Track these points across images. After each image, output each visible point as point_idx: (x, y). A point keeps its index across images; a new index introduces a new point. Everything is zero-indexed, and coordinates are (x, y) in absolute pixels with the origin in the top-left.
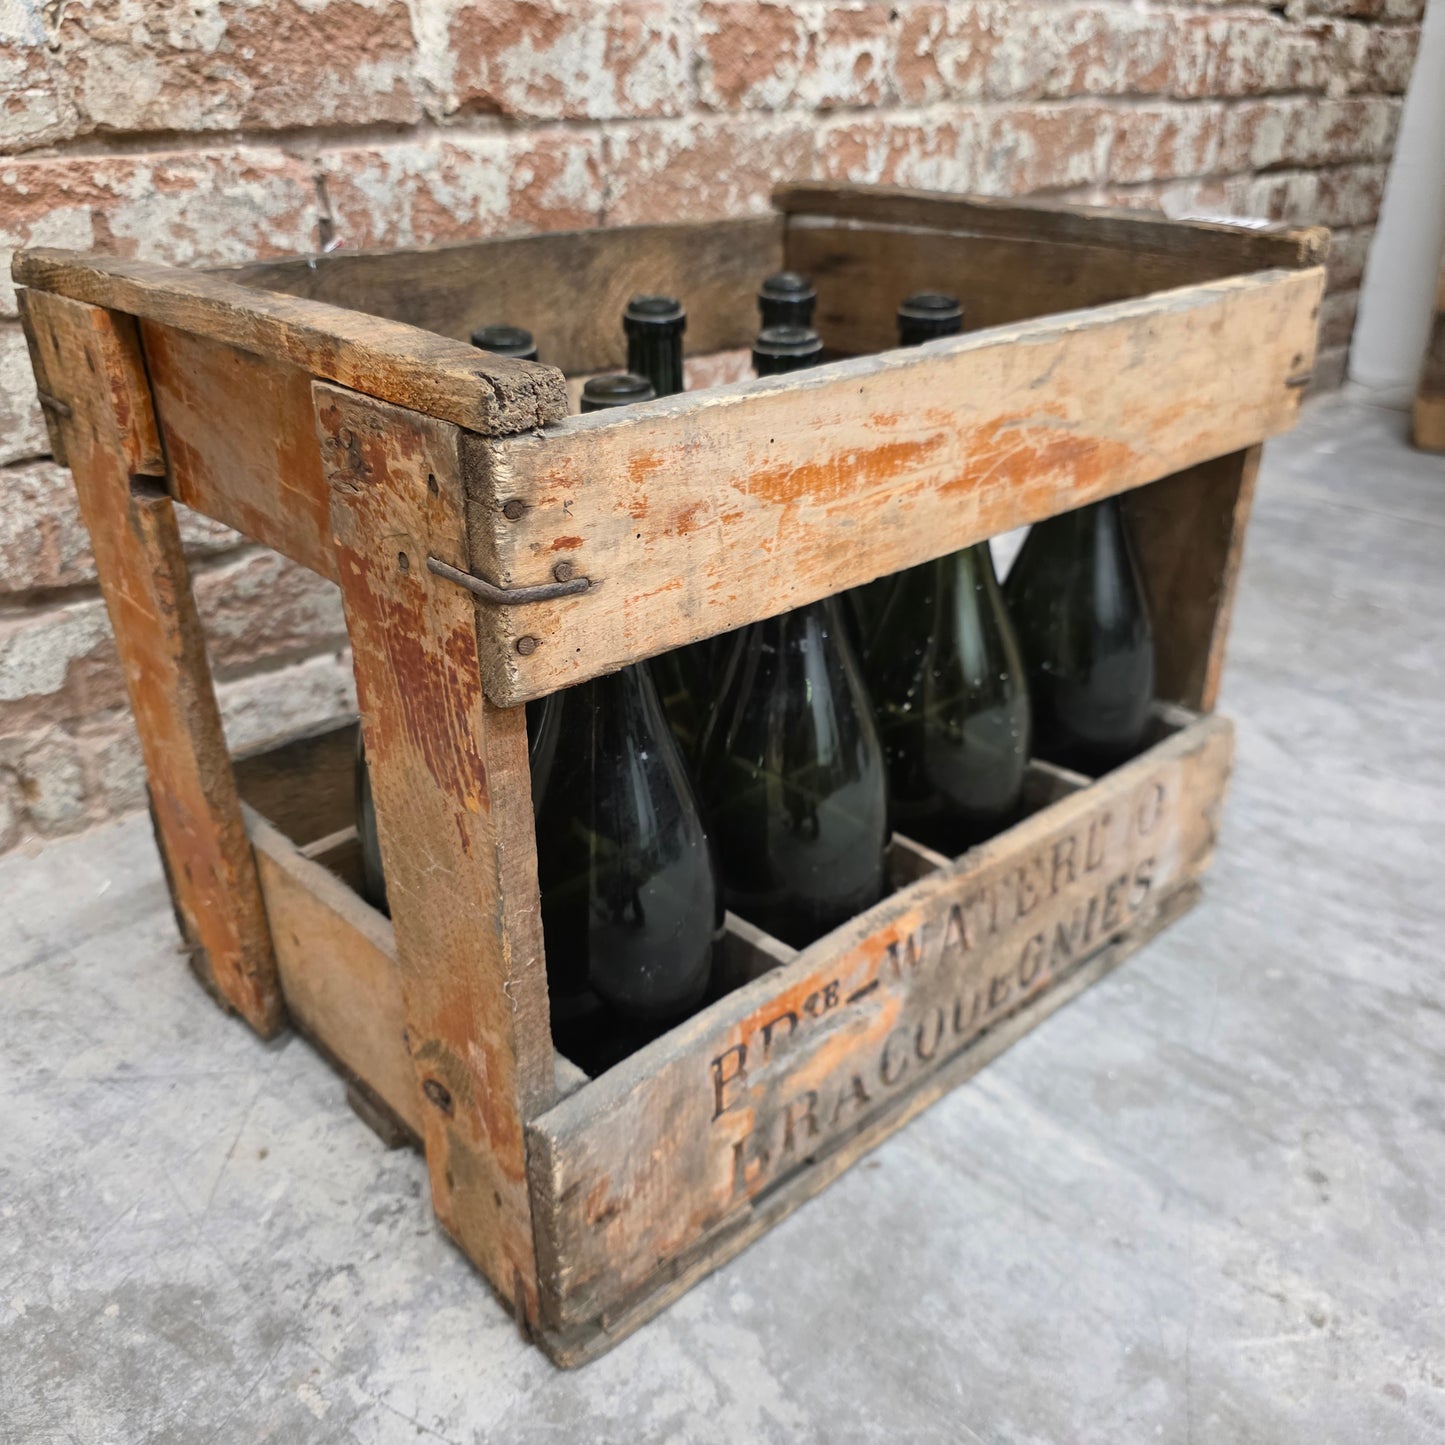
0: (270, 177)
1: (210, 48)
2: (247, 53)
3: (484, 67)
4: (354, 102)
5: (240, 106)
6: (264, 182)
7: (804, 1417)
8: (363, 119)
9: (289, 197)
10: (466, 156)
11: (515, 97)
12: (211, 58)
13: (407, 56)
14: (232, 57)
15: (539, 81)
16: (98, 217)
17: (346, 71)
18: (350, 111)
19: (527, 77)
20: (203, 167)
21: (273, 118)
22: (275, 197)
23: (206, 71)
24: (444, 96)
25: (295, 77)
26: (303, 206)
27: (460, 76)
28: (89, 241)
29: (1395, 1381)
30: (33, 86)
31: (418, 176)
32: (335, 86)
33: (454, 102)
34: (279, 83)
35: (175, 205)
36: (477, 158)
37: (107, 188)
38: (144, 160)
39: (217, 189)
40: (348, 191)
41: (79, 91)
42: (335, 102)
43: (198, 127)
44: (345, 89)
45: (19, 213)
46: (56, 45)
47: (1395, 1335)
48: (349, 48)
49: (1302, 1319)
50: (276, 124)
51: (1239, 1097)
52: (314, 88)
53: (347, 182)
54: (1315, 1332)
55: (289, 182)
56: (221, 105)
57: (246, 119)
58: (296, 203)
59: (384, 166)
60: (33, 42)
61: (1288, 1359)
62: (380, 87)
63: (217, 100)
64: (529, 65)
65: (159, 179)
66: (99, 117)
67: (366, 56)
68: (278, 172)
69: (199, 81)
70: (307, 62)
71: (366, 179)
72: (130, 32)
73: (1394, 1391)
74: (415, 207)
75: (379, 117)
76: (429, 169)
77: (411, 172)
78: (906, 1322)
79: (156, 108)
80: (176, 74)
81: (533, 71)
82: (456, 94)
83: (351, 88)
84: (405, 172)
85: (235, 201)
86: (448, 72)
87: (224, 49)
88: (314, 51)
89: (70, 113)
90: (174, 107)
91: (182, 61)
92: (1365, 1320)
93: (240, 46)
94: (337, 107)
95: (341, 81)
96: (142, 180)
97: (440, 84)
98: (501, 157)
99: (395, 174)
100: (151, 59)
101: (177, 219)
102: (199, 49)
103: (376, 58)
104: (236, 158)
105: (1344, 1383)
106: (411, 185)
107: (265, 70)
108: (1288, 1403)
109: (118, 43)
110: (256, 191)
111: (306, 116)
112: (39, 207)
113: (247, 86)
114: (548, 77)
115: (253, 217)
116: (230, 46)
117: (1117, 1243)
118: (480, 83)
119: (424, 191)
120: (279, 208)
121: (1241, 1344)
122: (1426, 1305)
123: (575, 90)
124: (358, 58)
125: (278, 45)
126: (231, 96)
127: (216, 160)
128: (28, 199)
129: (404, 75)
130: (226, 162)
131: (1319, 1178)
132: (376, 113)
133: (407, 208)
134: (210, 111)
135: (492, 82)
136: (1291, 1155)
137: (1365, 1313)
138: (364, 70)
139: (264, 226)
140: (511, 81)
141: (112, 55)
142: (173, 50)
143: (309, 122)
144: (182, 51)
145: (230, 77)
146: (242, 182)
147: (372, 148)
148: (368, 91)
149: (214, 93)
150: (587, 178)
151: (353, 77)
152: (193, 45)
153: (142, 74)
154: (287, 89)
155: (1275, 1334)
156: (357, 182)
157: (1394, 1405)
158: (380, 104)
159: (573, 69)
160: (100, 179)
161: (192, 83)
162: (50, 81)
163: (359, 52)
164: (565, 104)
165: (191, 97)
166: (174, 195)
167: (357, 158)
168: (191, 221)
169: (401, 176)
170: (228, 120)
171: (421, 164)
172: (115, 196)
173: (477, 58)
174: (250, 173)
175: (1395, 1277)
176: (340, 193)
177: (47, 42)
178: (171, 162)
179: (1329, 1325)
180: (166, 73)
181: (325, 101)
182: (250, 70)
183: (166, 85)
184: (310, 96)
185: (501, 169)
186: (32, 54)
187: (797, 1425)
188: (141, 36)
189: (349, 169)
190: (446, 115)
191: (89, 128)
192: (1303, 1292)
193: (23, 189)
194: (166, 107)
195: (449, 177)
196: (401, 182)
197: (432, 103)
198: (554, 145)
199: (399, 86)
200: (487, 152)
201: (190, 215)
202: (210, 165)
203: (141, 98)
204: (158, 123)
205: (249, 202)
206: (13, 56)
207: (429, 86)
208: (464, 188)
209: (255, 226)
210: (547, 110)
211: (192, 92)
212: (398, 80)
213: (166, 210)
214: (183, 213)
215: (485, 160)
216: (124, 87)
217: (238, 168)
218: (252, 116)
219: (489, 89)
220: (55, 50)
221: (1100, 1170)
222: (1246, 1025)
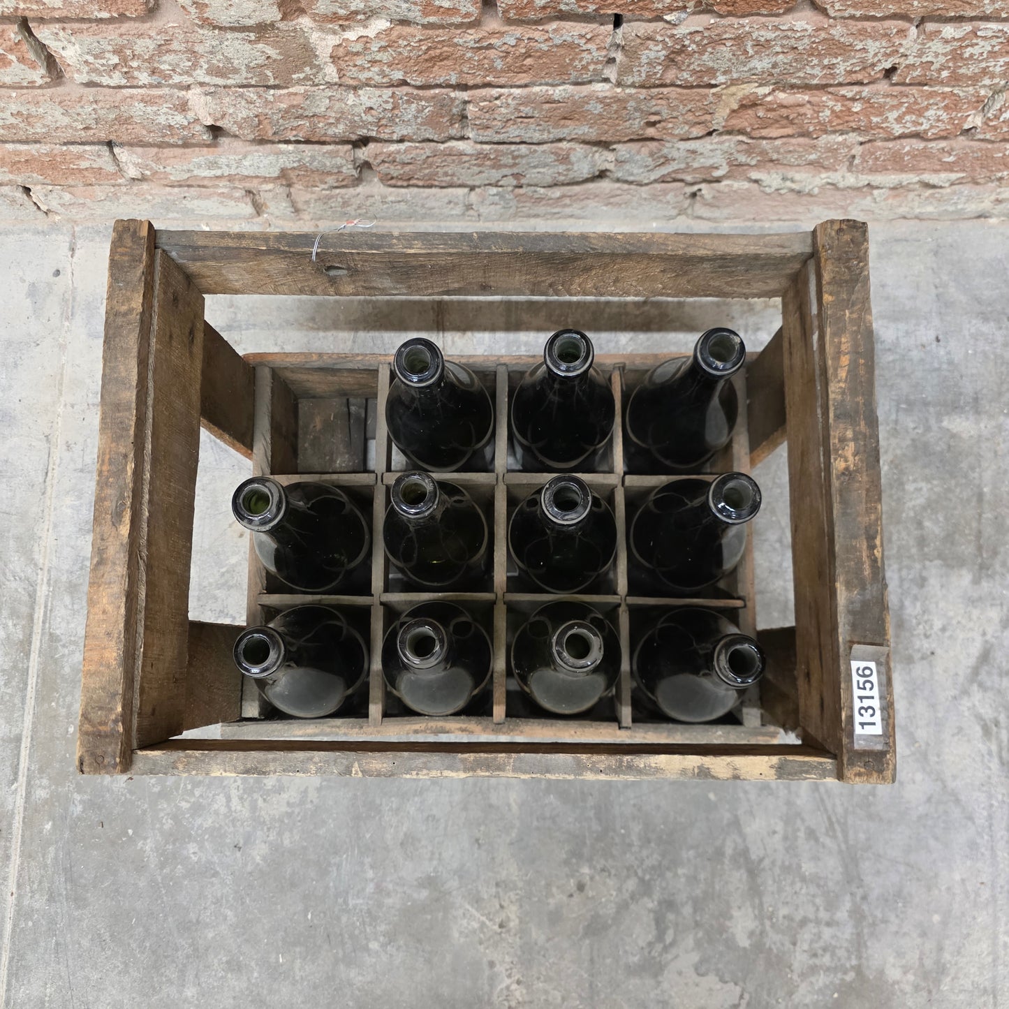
7: (316, 801)
29: (497, 962)
47: (519, 953)
49: (498, 920)
54: (496, 927)
61: (476, 925)
73: (492, 964)
78: (378, 802)
92: (518, 940)
105: (481, 948)
108: (456, 935)
117: (477, 840)
121: (468, 907)
122: (544, 956)
131: (581, 887)
136: (586, 870)
137: (520, 938)
155: (482, 915)
157: (486, 967)
175: (549, 940)
179: (504, 930)
187: (312, 801)
192: (513, 912)
221: (510, 810)
222: (658, 807)
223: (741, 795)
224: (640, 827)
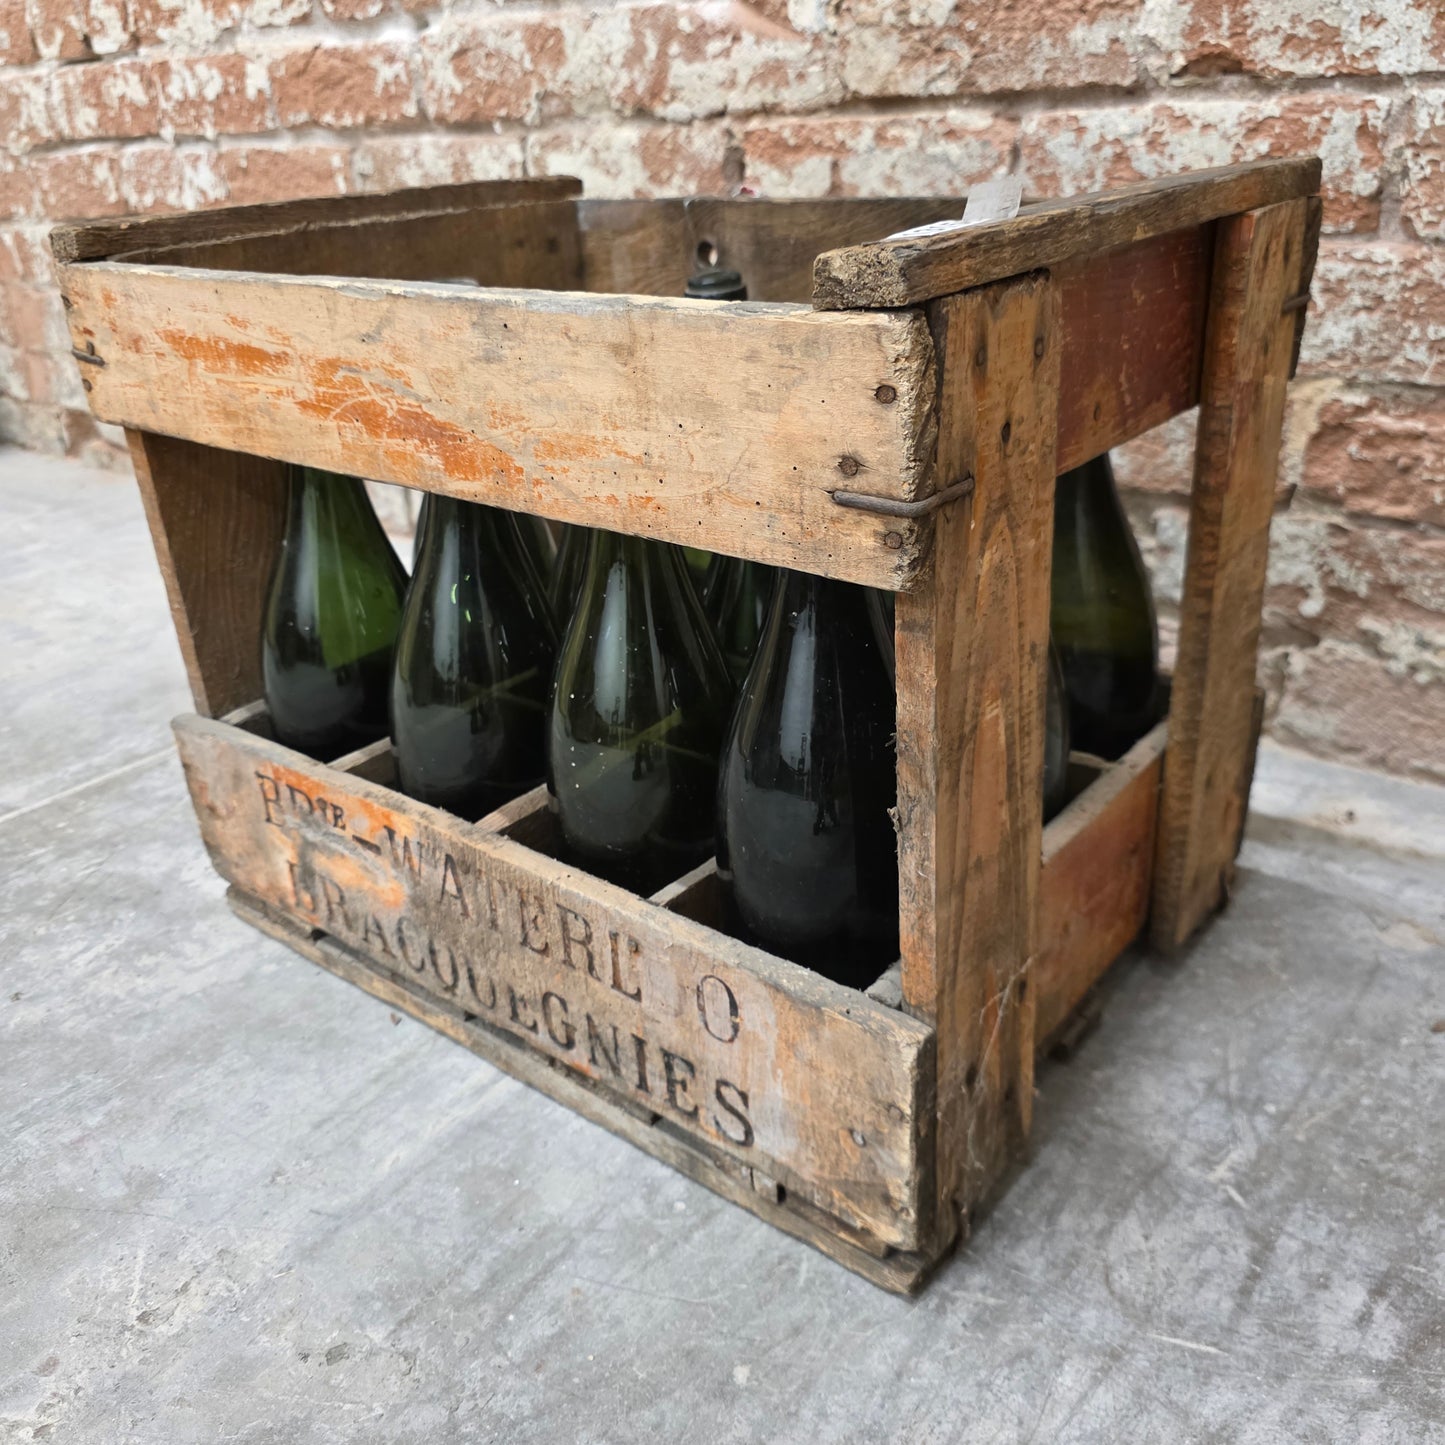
0: (969, 138)
1: (940, 23)
2: (971, 25)
3: (1226, 20)
4: (1064, 66)
5: (958, 74)
6: (963, 143)
7: (163, 1006)
8: (1071, 83)
9: (984, 157)
10: (1184, 121)
11: (1266, 53)
12: (940, 32)
13: (1128, 14)
14: (959, 29)
15: (1302, 30)
16: (835, 166)
17: (1060, 34)
18: (1060, 75)
19: (1285, 25)
20: (914, 127)
21: (986, 83)
22: (970, 157)
23: (935, 43)
24: (1169, 55)
25: (1011, 44)
26: (996, 166)
27: (1192, 32)
28: (826, 184)
29: (59, 1370)
30: (814, 62)
31: (1117, 141)
32: (1047, 51)
33: (1180, 61)
34: (995, 50)
35: (889, 159)
36: (1197, 123)
37: (843, 144)
38: (872, 120)
39: (921, 147)
40: (1039, 155)
41: (843, 65)
42: (1046, 67)
43: (922, 92)
44: (1057, 53)
45: (789, 159)
46: (831, 29)
47: (109, 1383)
48: (1067, 11)
49: (153, 1304)
50: (988, 89)
51: (478, 1296)
52: (1027, 54)
53: (1039, 145)
54: (136, 1313)
55: (985, 144)
56: (943, 74)
57: (962, 85)
58: (989, 164)
59: (1081, 131)
60: (816, 28)
61: (114, 1286)
62: (1093, 49)
63: (940, 68)
64: (1290, 11)
65: (880, 136)
66: (853, 86)
67: (1084, 18)
68: (978, 133)
69: (929, 51)
70: (1024, 29)
71: (1060, 145)
72: (881, 15)
73: (49, 1366)
74: (1108, 174)
75: (1089, 79)
76: (1131, 136)
77: (1110, 138)
78: (226, 1049)
79: (892, 78)
80: (911, 48)
81: (1295, 19)
82: (1183, 51)
83: (1063, 52)
84: (1102, 137)
85: (934, 158)
86: (1177, 29)
87: (951, 23)
88: (1034, 16)
89: (837, 82)
90: (906, 76)
91: (917, 36)
92: (136, 1361)
93: (967, 19)
94: (1047, 71)
95: (1053, 45)
96: (867, 136)
97: (1166, 43)
98: (1229, 125)
99: (1091, 139)
100: (895, 36)
101: (888, 172)
102: (931, 25)
103: (1092, 21)
104: (942, 121)
105: (73, 1326)
106: (1108, 151)
107: (983, 39)
108: (71, 1278)
109: (871, 25)
110: (954, 149)
111: (1016, 81)
112: (802, 155)
113: (966, 55)
114: (1318, 26)
115: (949, 174)
116: (956, 19)
117: (278, 1174)
118: (1219, 39)
119: (1120, 157)
120: (975, 166)
121: (141, 1254)
122: (134, 1424)
123: (1358, 39)
124: (1075, 20)
125: (1001, 14)
126: (952, 64)
127: (925, 122)
128: (797, 149)
129: (1121, 34)
130: (932, 123)
131: (334, 1355)
132: (1086, 77)
133: (1099, 175)
134: (933, 80)
135: (1232, 36)
136: (377, 1335)
137: (143, 1361)
138: (1078, 33)
139: (958, 183)
140: (1260, 33)
141: (868, 35)
142: (912, 28)
143: (1018, 87)
144: (919, 28)
145: (956, 46)
146: (942, 142)
147: (1074, 112)
148: (1081, 54)
149: (938, 62)
150: (1357, 153)
151: (1065, 41)
152: (926, 22)
153: (887, 50)
154: (1001, 56)
155: (142, 1280)
156: (1049, 146)
157: (36, 1362)
158: (1092, 66)
159: (1357, 13)
160: (840, 135)
161: (922, 55)
162: (825, 59)
163: (1076, 15)
164: (1340, 56)
165: (920, 67)
166: (888, 151)
167: (1055, 121)
168: (899, 173)
169: (1097, 140)
170: (947, 86)
171: (1124, 128)
172: (849, 151)
173: (1219, 7)
174: (951, 134)
175: (180, 1401)
176: (1030, 156)
177: (826, 29)
178: (893, 123)
179: (139, 1326)
180: (904, 47)
181: (1036, 66)
182: (972, 40)
183: (903, 58)
184: (1022, 61)
185: (1226, 137)
186: (817, 39)
188: (890, 17)
189: (1043, 132)
190: (1173, 76)
191: (849, 96)
192: (188, 1311)
193: (792, 142)
194: (900, 77)
195: (1154, 143)
196: (1097, 148)
197: (1153, 62)
198: (1312, 111)
199: (1116, 46)
200: (1211, 119)
201: (899, 170)
202: (920, 126)
203: (883, 69)
204: (892, 90)
205: (945, 159)
206: (804, 41)
207: (1151, 43)
208: (1171, 157)
209: (950, 182)
210: (1310, 67)
211: (922, 63)
212: (1115, 40)
213: (882, 162)
214: (894, 166)
215: (1206, 127)
216: (872, 61)
217: (941, 129)
218: (969, 82)
219: (1227, 44)
220: (835, 34)
221: (374, 1166)
222: (617, 1322)
223: (807, 1413)
224: (549, 1332)
